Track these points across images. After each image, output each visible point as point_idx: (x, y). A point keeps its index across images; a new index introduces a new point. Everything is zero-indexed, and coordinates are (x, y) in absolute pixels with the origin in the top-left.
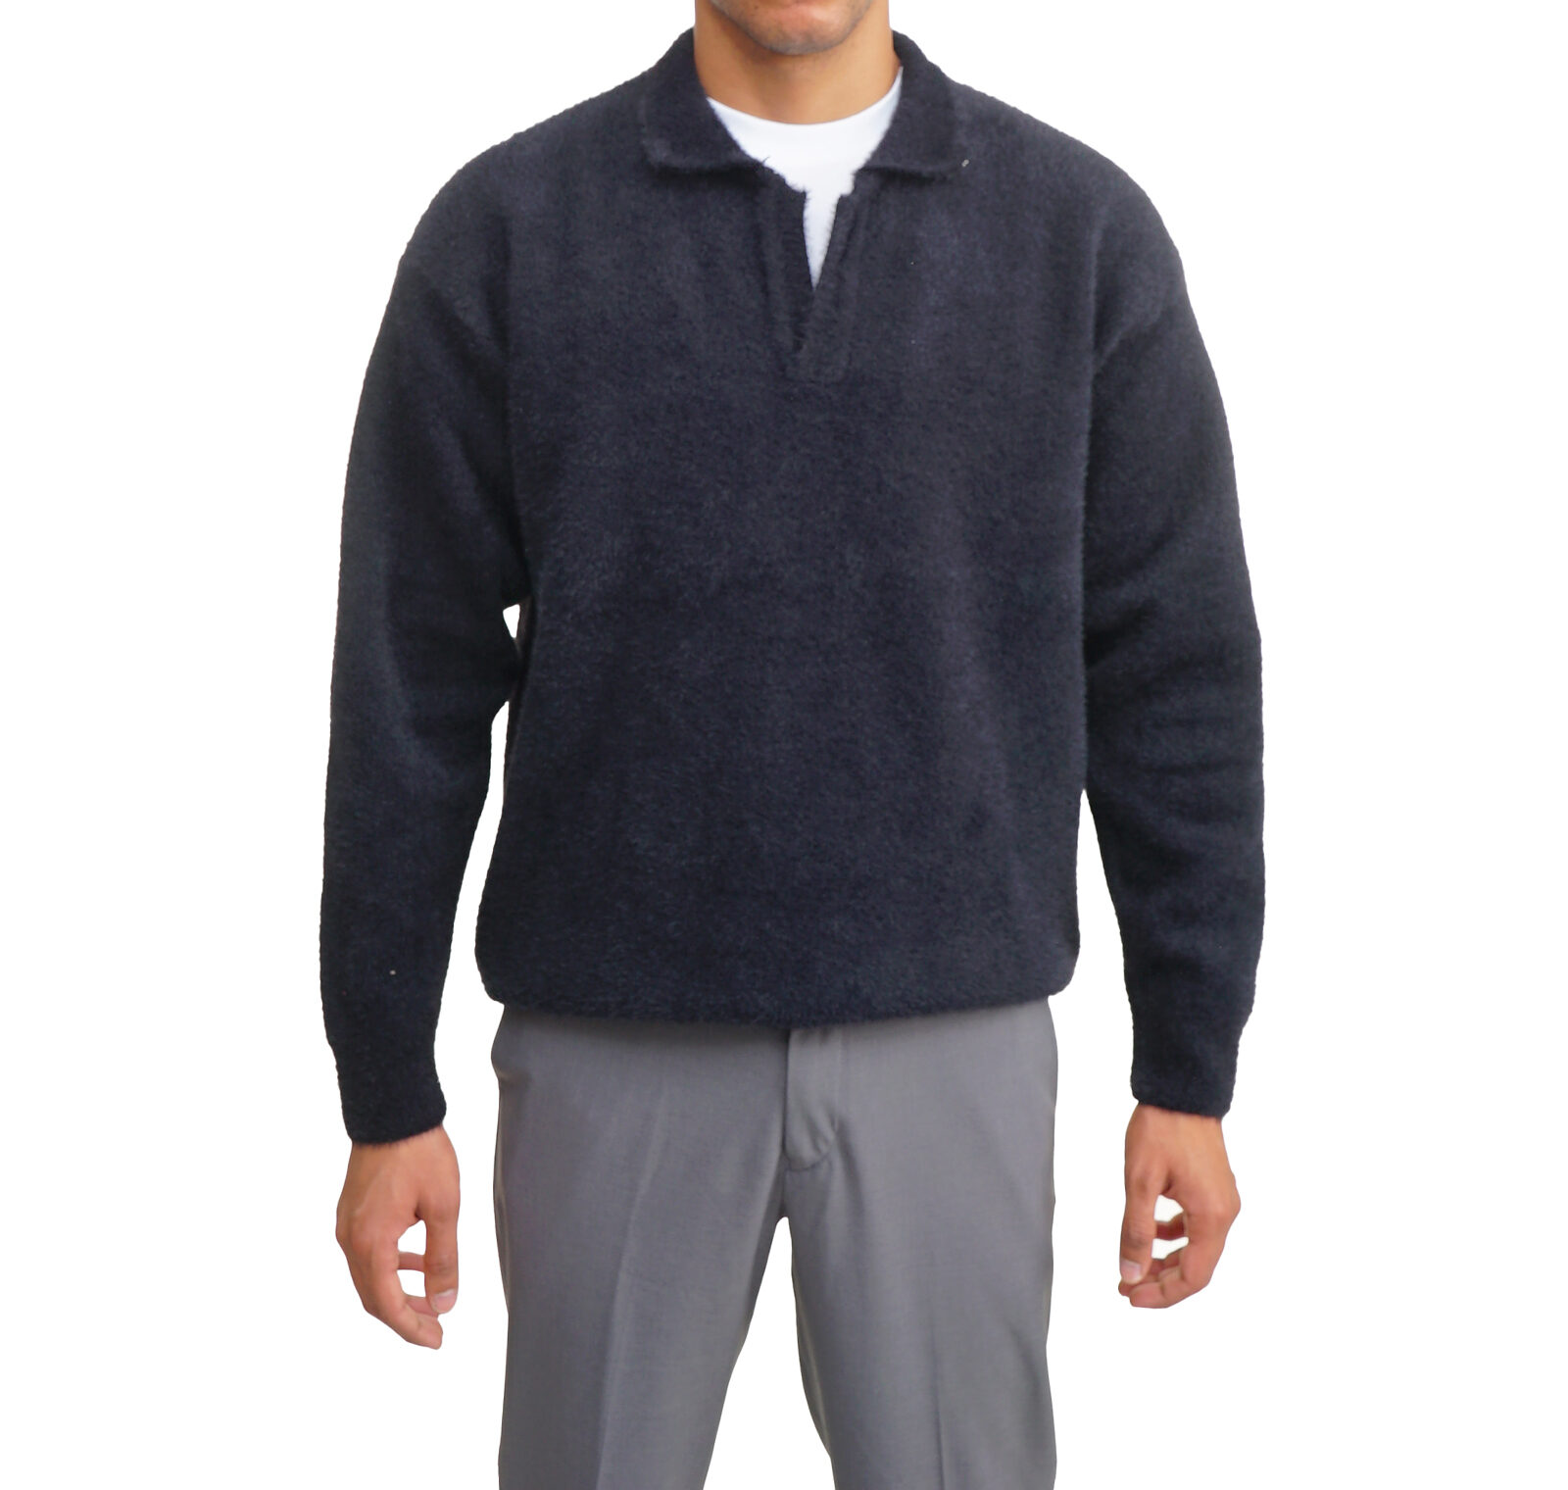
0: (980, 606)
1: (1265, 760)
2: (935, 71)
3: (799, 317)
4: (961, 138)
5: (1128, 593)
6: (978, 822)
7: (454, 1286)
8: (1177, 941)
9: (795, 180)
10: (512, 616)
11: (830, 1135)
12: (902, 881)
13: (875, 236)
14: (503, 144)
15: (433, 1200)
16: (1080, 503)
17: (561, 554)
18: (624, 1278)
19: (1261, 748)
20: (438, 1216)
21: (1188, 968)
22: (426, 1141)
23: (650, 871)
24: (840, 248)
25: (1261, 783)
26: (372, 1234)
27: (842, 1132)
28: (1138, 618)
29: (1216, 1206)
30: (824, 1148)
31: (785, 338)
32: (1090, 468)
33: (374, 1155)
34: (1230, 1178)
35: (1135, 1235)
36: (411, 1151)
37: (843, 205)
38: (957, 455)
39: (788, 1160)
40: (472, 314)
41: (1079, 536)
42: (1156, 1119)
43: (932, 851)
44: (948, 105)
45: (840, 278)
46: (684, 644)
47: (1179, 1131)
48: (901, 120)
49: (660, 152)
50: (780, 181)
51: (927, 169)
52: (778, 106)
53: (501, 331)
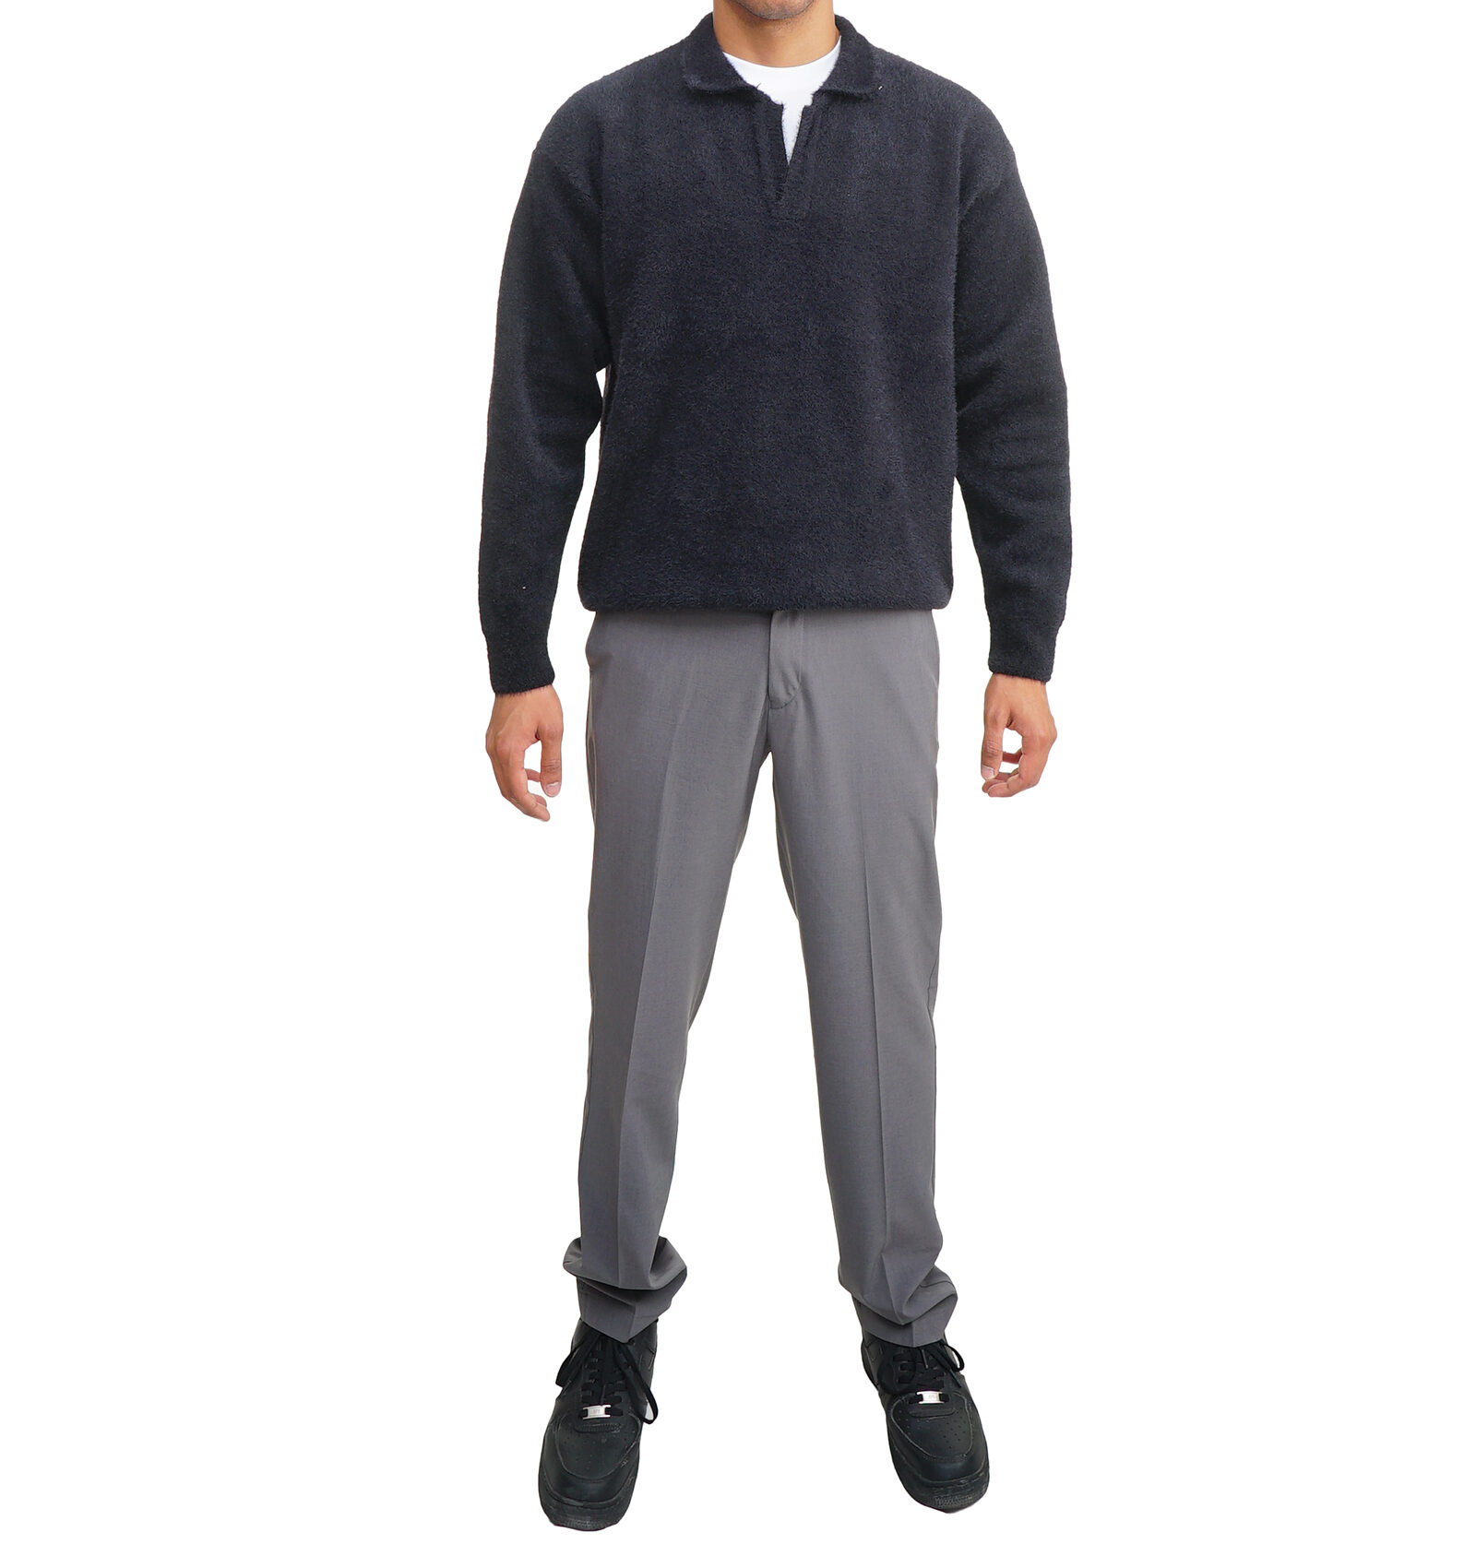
0: (888, 360)
1: (1071, 464)
2: (862, 39)
3: (780, 180)
4: (878, 74)
5: (984, 358)
6: (886, 490)
7: (559, 780)
8: (1016, 572)
9: (776, 98)
10: (601, 377)
11: (797, 685)
12: (840, 523)
13: (825, 133)
14: (596, 82)
15: (547, 726)
16: (952, 299)
17: (635, 325)
18: (668, 777)
19: (1068, 456)
20: (548, 736)
21: (1022, 589)
22: (542, 693)
23: (688, 516)
24: (805, 139)
25: (1068, 477)
26: (510, 745)
27: (804, 682)
28: (989, 373)
29: (1040, 732)
30: (792, 692)
31: (770, 192)
32: (957, 278)
33: (510, 700)
34: (1051, 719)
35: (990, 750)
36: (533, 697)
37: (806, 112)
38: (876, 265)
39: (771, 701)
40: (580, 181)
41: (951, 319)
42: (1004, 681)
43: (859, 506)
44: (870, 57)
45: (805, 156)
46: (709, 378)
47: (1019, 688)
48: (840, 63)
49: (694, 81)
50: (767, 99)
51: (858, 91)
52: (765, 56)
53: (598, 194)
